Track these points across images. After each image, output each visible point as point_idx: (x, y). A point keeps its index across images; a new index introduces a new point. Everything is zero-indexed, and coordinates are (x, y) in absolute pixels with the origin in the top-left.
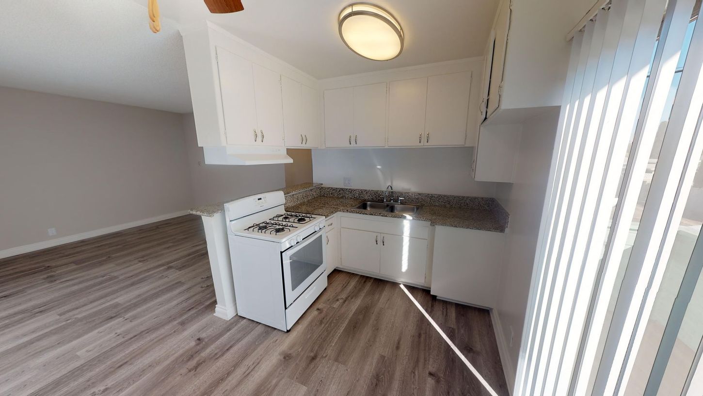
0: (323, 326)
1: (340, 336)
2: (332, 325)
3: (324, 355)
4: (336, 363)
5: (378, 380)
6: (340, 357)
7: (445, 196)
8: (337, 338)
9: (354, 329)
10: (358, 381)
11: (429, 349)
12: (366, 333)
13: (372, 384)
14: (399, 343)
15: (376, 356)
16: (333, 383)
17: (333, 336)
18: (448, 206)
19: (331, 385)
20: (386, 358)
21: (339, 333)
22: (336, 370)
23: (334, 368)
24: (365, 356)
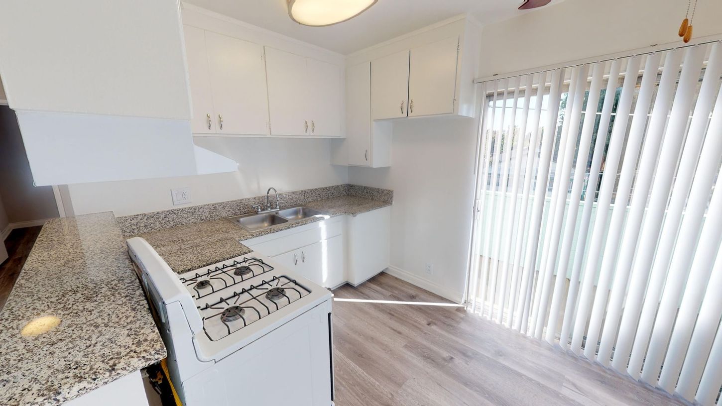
0: (342, 388)
1: (367, 373)
2: (346, 377)
3: (390, 396)
4: (404, 387)
5: (429, 358)
6: (398, 382)
7: (316, 189)
8: (369, 377)
9: (363, 357)
10: (427, 373)
11: (407, 315)
12: (374, 350)
13: (432, 364)
14: (394, 330)
15: (405, 351)
16: (427, 396)
17: (365, 381)
18: (319, 199)
19: (429, 397)
20: (408, 345)
21: (363, 373)
22: (412, 388)
23: (409, 390)
24: (402, 360)
